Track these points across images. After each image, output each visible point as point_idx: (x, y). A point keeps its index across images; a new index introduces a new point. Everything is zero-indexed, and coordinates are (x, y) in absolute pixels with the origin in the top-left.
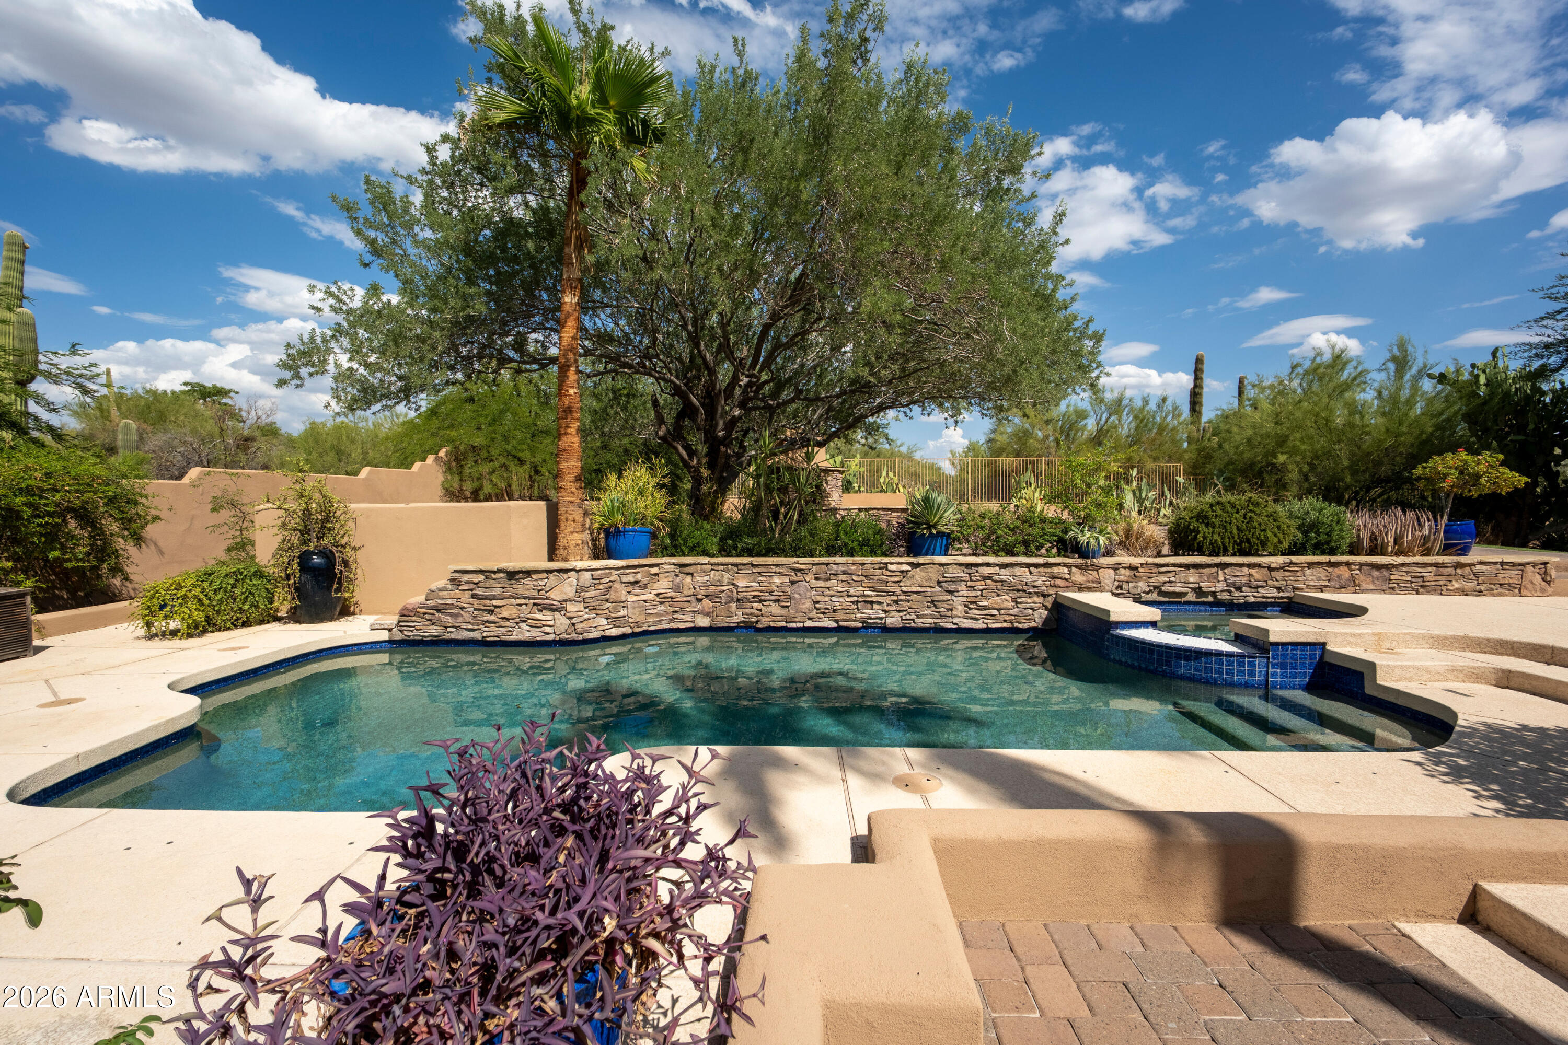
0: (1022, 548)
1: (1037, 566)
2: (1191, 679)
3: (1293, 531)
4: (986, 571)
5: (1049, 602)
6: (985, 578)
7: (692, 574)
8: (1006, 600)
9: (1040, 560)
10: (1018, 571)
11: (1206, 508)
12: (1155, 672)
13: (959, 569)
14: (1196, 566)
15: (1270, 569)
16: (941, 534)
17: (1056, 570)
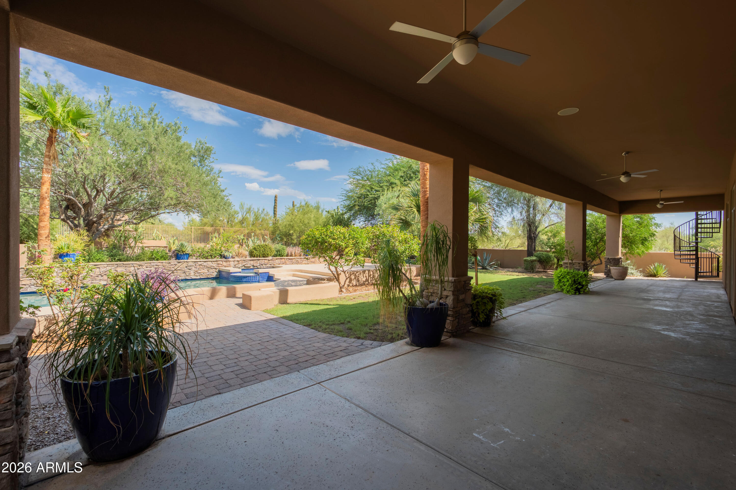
0: (210, 257)
1: (214, 261)
2: (246, 282)
3: (275, 252)
4: (200, 263)
5: (217, 270)
6: (199, 265)
7: (99, 268)
8: (205, 271)
9: (215, 260)
10: (208, 263)
11: (256, 246)
12: (239, 282)
13: (192, 263)
14: (253, 260)
15: (269, 260)
16: (187, 254)
17: (219, 262)
